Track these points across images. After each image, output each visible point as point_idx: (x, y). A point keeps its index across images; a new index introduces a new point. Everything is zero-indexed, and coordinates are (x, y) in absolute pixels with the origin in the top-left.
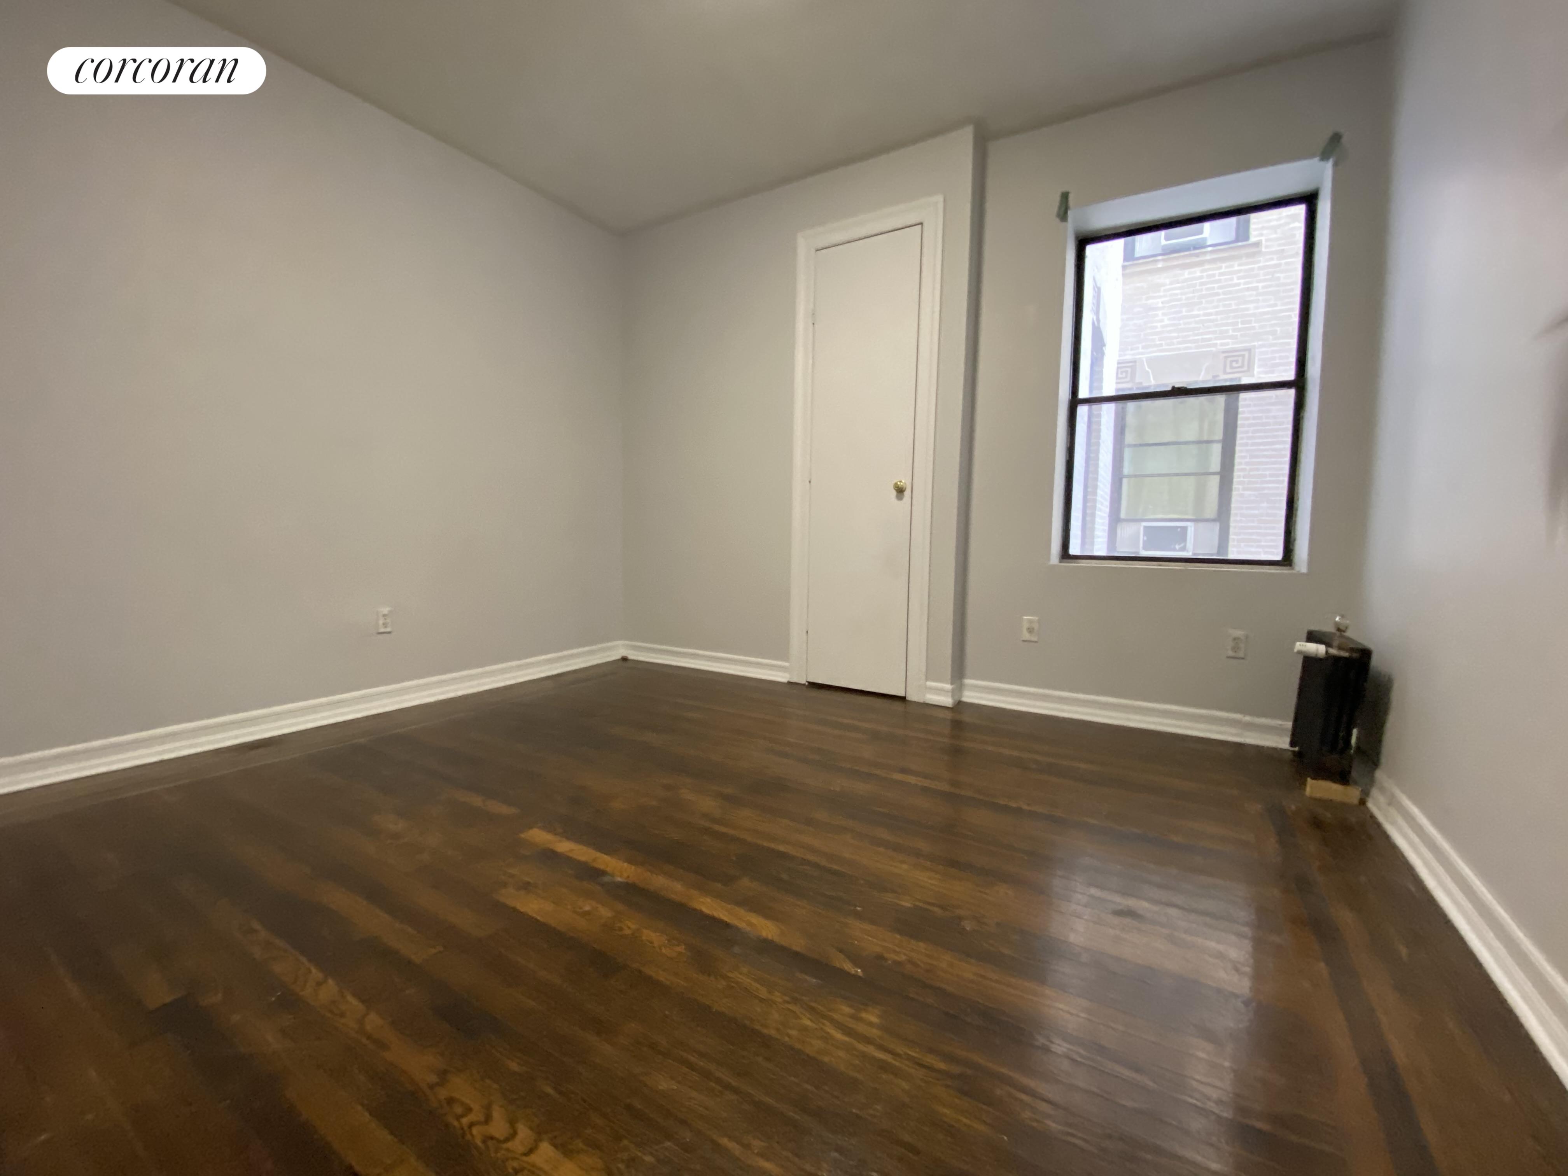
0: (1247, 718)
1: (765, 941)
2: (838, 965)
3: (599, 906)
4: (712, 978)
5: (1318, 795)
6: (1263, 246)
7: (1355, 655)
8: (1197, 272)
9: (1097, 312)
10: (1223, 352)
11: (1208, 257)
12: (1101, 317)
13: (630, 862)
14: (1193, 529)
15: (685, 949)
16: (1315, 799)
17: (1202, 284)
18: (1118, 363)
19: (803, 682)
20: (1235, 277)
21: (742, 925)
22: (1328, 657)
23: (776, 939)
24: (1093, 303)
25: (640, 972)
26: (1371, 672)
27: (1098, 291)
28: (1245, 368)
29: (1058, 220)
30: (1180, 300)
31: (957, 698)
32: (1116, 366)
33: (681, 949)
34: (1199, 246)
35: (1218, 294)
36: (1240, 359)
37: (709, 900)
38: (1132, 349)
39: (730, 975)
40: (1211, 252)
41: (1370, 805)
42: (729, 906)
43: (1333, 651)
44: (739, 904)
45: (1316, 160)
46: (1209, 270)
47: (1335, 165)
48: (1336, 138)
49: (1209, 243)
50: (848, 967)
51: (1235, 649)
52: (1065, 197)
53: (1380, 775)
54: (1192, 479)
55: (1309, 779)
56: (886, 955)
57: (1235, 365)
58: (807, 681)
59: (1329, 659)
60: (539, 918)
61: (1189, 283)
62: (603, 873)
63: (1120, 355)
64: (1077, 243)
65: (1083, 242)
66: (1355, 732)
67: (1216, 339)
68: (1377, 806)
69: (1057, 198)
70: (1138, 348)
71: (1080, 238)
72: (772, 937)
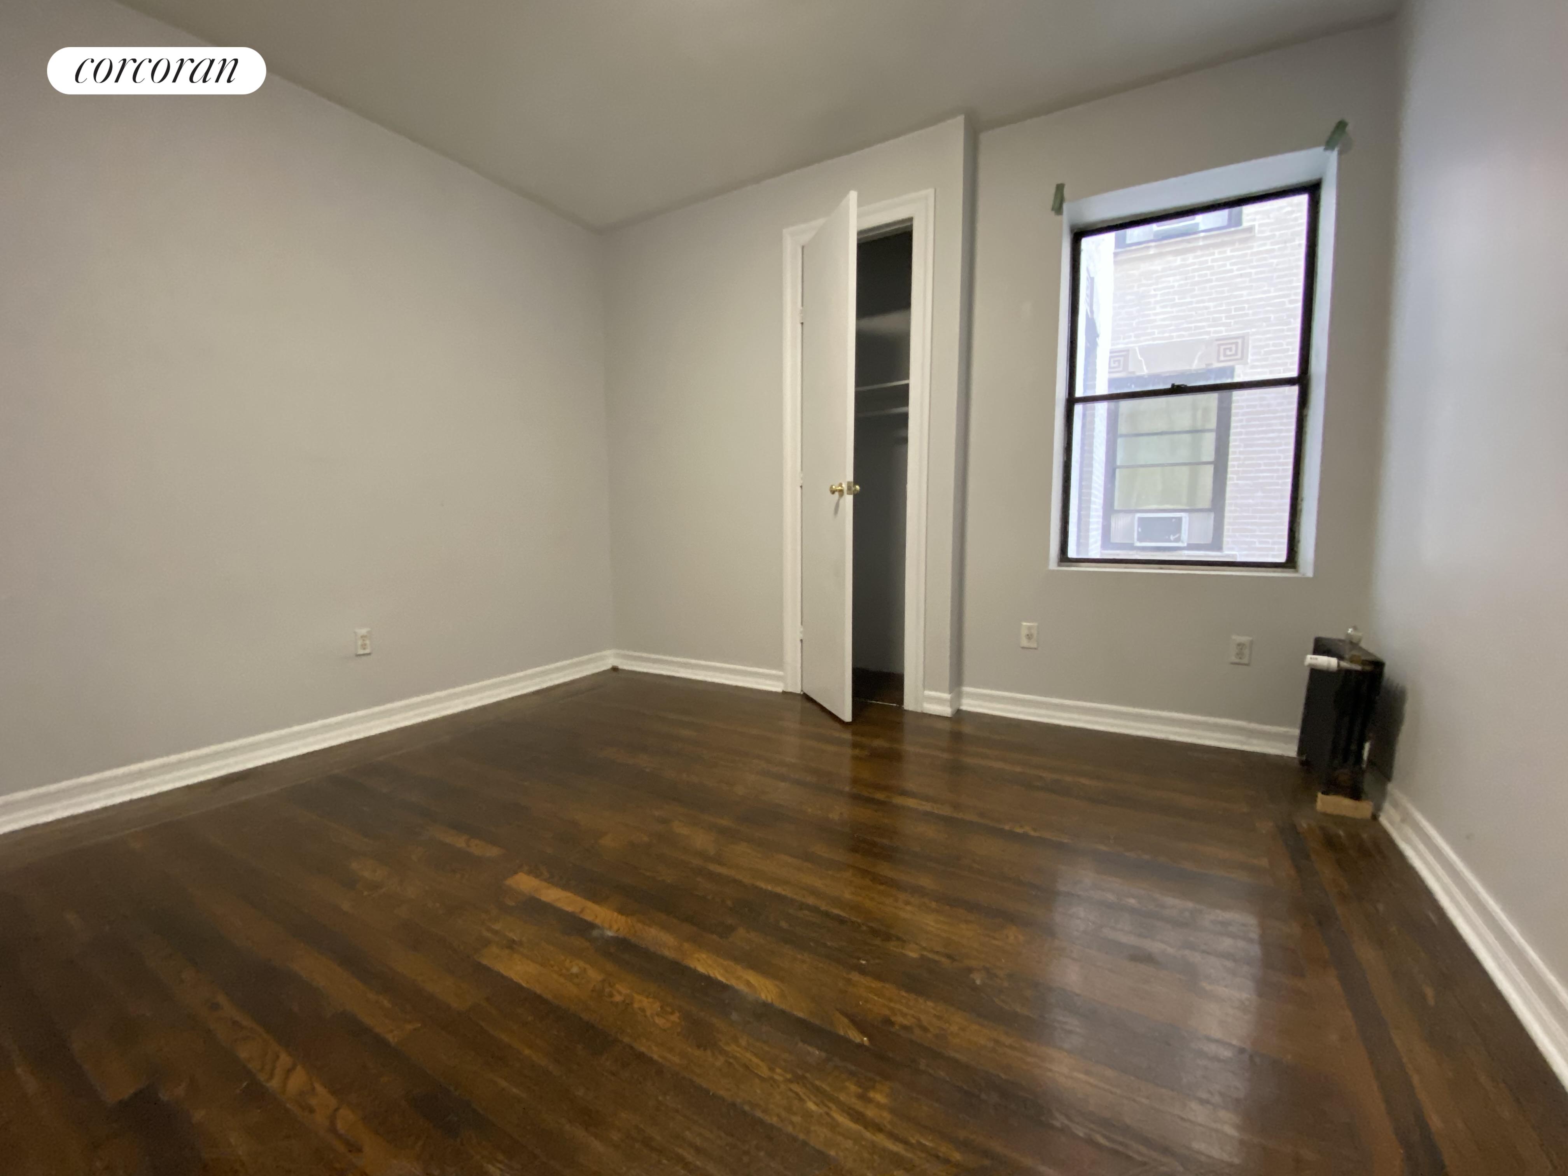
0: (1253, 726)
1: (765, 1005)
2: (842, 1033)
3: (587, 966)
4: (709, 1052)
5: (1329, 810)
6: (1256, 231)
7: (1368, 668)
8: (1190, 258)
9: (1091, 305)
10: (1217, 340)
11: (1201, 243)
12: (1095, 308)
13: (621, 911)
14: (1188, 519)
15: (679, 1018)
16: (1325, 814)
17: (1194, 271)
18: (1111, 352)
19: (798, 691)
20: (1228, 263)
21: (741, 987)
22: (1340, 670)
24: (1087, 294)
25: (632, 1048)
26: (1384, 683)
27: (1091, 280)
28: (1239, 356)
29: (1053, 213)
30: (1173, 287)
31: (956, 708)
32: (1108, 355)
33: (675, 1018)
35: (1210, 281)
36: (1234, 347)
37: (704, 956)
38: (1124, 339)
39: (727, 1048)
40: (1204, 238)
41: (1383, 820)
42: (725, 963)
43: (1345, 664)
44: (736, 960)
45: (1320, 149)
46: (1202, 256)
47: (1340, 153)
48: (1341, 126)
49: (1203, 228)
50: (855, 1036)
51: (1240, 655)
52: (1060, 188)
53: (1391, 787)
54: (1185, 469)
55: (1320, 795)
56: (893, 1019)
57: (1228, 353)
58: (802, 691)
59: (1342, 673)
60: (524, 984)
61: (1181, 270)
62: (592, 926)
63: (1113, 345)
64: (1072, 236)
65: (1079, 234)
66: (1367, 746)
67: (1209, 326)
68: (1389, 820)
69: (1053, 190)
70: (1130, 337)
71: (1075, 231)
72: (772, 999)
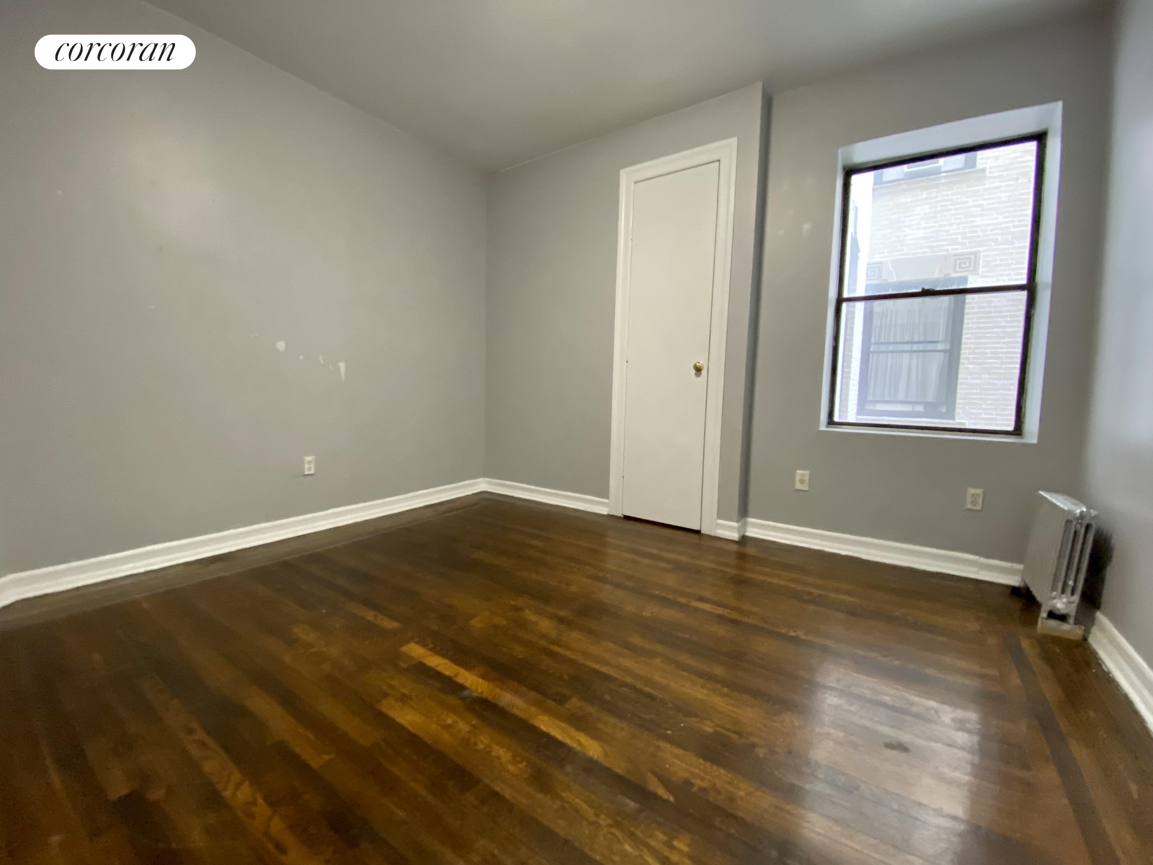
0: (983, 560)
1: (592, 761)
2: (652, 789)
3: (459, 719)
4: (548, 797)
6: (988, 172)
8: (935, 192)
10: (955, 255)
11: (943, 181)
13: (484, 677)
15: (526, 766)
16: (1045, 635)
17: (937, 202)
18: (868, 264)
19: (620, 515)
20: (964, 196)
23: (602, 760)
25: (490, 787)
27: (856, 208)
28: (972, 268)
31: (742, 534)
32: (866, 266)
33: (523, 766)
34: (938, 172)
35: (950, 210)
36: (967, 261)
38: (879, 254)
39: (562, 794)
40: (945, 177)
44: (571, 723)
45: (1046, 106)
46: (944, 191)
49: (943, 170)
50: (661, 792)
53: (1098, 613)
56: (693, 781)
58: (622, 515)
60: (411, 729)
61: (927, 201)
62: (462, 687)
63: (870, 258)
64: (844, 173)
65: (849, 172)
67: (948, 245)
70: (884, 253)
71: (847, 169)
72: (598, 757)
